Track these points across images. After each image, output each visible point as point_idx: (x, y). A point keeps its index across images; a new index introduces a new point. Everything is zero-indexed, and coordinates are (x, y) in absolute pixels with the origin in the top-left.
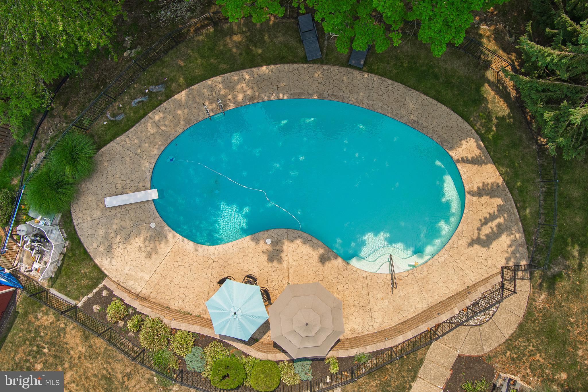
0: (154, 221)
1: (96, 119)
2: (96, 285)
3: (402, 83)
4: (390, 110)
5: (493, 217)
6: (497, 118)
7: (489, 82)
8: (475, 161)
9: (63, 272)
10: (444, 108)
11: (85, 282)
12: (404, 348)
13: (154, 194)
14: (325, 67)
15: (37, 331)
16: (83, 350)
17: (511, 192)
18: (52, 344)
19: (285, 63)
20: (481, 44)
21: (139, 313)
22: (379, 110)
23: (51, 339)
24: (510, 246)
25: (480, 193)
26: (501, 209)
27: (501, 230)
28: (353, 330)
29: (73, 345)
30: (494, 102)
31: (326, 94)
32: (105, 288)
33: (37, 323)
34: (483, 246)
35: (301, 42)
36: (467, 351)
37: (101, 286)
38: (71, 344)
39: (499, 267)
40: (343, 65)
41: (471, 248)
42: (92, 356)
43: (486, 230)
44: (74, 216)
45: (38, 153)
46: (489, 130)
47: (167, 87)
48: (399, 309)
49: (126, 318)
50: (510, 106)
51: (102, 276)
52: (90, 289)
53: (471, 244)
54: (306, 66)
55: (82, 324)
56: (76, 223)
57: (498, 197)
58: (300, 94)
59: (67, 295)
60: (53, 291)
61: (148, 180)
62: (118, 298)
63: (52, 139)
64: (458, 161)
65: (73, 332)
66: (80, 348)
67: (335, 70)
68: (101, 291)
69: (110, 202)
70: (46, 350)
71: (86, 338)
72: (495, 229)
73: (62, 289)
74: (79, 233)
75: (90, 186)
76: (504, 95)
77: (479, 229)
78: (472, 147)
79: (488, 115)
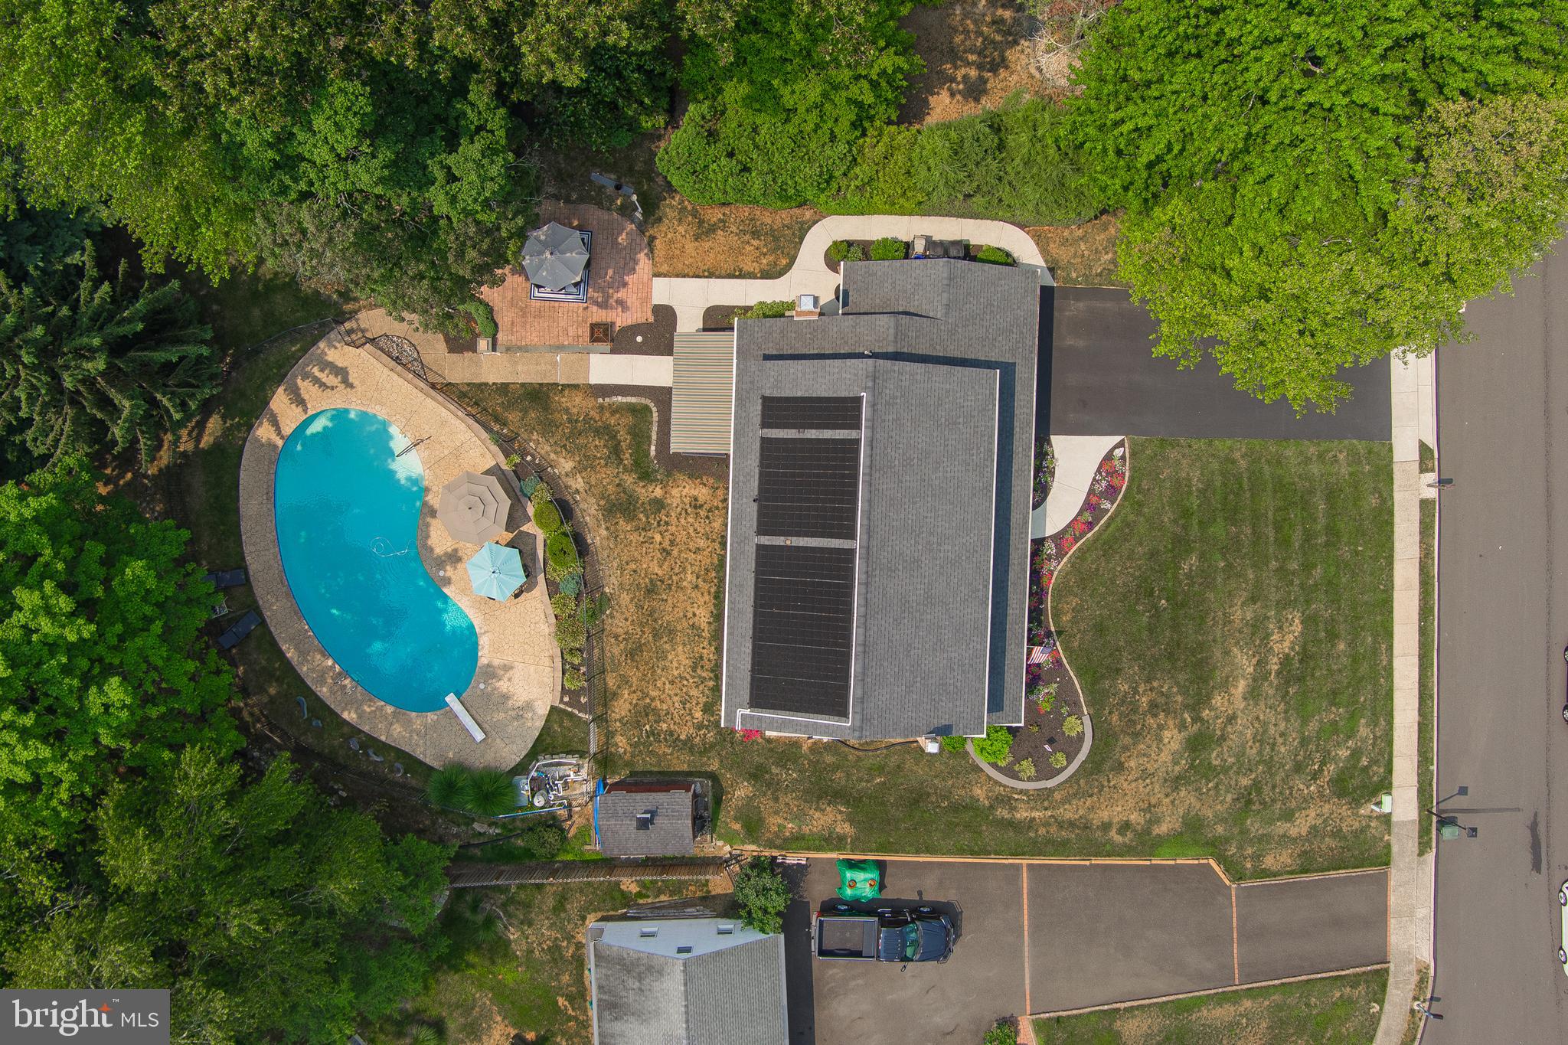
0: (477, 686)
1: (413, 788)
2: (565, 711)
3: (239, 526)
4: (269, 524)
5: (316, 381)
6: (225, 423)
7: (197, 446)
8: (275, 423)
9: (569, 748)
10: (242, 475)
11: (567, 723)
12: (468, 405)
13: (451, 699)
14: (261, 603)
15: (635, 745)
16: (626, 692)
17: (285, 375)
18: (638, 725)
19: (275, 641)
20: (167, 467)
21: (563, 658)
22: (274, 534)
23: (635, 728)
24: (336, 348)
25: (301, 402)
26: (306, 376)
27: (326, 365)
28: (483, 455)
29: (627, 703)
30: (213, 432)
31: (284, 589)
32: (561, 701)
33: (629, 749)
34: (347, 372)
35: (248, 636)
36: (442, 346)
37: (562, 706)
38: (627, 706)
39: (358, 351)
40: (251, 588)
41: (356, 383)
42: (625, 681)
43: (331, 380)
44: (513, 764)
45: (480, 833)
46: (240, 424)
47: (351, 737)
48: (444, 423)
49: (576, 668)
50: (209, 416)
51: (553, 708)
52: (571, 715)
53: (352, 386)
54: (268, 620)
55: (605, 705)
56: (518, 760)
57: (296, 384)
58: (296, 613)
59: (588, 735)
60: (593, 748)
61: (442, 711)
62: (563, 685)
63: (459, 826)
64: (282, 438)
65: (617, 710)
66: (626, 696)
67: (259, 591)
68: (566, 704)
69: (479, 736)
70: (647, 727)
71: (615, 694)
72: (326, 372)
73: (585, 741)
74: (524, 753)
75: (477, 763)
76: (201, 426)
77: (332, 388)
78: (264, 432)
79: (227, 432)
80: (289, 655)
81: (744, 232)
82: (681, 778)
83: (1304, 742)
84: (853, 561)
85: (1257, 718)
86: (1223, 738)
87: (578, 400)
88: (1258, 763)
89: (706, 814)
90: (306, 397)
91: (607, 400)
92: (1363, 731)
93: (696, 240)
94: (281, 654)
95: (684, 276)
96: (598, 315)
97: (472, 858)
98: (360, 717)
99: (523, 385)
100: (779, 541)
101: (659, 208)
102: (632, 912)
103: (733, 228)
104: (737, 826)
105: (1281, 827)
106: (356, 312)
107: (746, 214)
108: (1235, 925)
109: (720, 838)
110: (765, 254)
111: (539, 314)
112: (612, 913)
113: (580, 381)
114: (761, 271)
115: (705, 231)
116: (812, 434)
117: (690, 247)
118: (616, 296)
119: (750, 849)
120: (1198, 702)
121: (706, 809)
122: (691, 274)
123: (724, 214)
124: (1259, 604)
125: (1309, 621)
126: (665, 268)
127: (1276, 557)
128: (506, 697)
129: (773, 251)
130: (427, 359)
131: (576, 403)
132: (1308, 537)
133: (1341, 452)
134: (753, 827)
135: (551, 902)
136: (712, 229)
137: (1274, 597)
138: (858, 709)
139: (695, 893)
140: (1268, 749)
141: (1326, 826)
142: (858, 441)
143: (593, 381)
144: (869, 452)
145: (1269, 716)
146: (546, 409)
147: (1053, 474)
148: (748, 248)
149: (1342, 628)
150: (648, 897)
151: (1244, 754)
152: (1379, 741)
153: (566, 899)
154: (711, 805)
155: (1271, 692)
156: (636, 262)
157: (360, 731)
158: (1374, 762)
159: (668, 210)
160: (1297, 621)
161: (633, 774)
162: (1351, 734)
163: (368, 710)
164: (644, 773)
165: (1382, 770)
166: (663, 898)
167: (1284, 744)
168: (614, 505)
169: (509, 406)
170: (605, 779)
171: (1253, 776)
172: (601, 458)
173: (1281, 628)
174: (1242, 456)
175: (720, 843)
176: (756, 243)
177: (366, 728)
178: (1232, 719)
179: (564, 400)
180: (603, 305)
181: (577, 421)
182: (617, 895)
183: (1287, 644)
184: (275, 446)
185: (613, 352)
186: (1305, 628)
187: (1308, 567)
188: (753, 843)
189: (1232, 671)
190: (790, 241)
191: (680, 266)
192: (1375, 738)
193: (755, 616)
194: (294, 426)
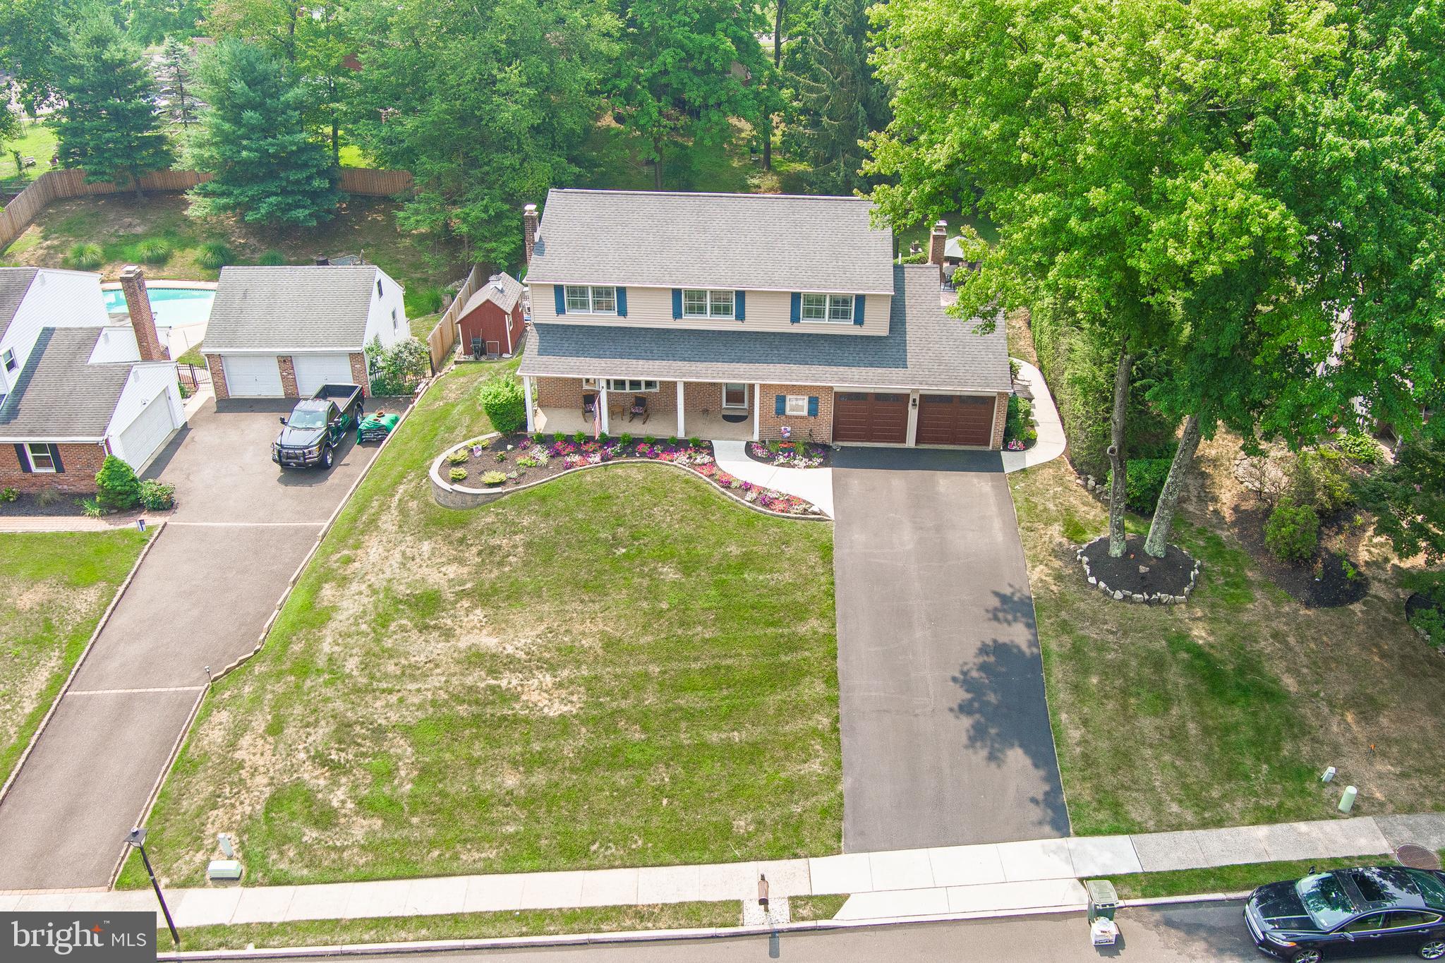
83: (379, 733)
85: (437, 666)
86: (424, 628)
88: (372, 677)
89: (483, 359)
92: (360, 829)
105: (260, 722)
108: (149, 690)
109: (459, 368)
120: (483, 596)
121: (487, 359)
124: (600, 652)
125: (564, 725)
127: (665, 672)
132: (690, 716)
133: (823, 764)
137: (606, 672)
140: (384, 685)
141: (232, 784)
145: (436, 681)
147: (788, 465)
149: (539, 778)
151: (391, 657)
152: (333, 856)
154: (491, 361)
155: (469, 681)
158: (306, 851)
160: (566, 709)
162: (365, 806)
165: (284, 866)
167: (387, 705)
171: (355, 673)
173: (560, 685)
174: (813, 628)
175: (453, 368)
178: (448, 634)
183: (535, 697)
186: (552, 721)
187: (642, 719)
189: (513, 626)
192: (342, 849)
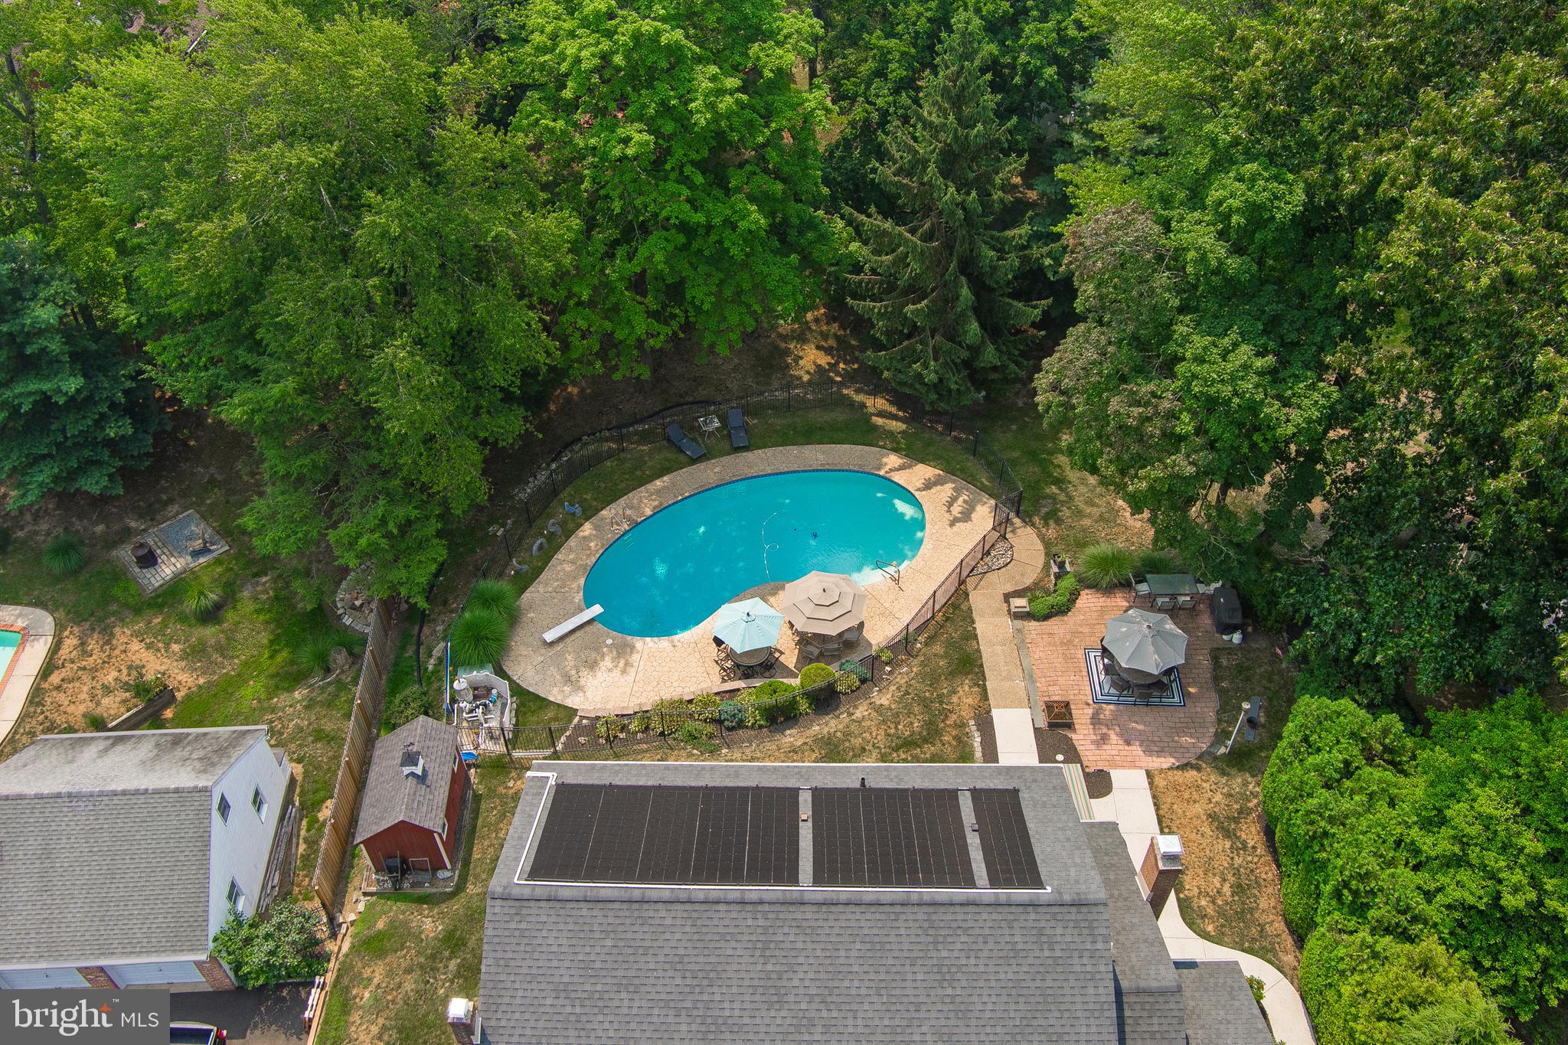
0: (608, 637)
2: (569, 722)
3: (793, 444)
4: (796, 465)
5: (953, 498)
6: (898, 433)
7: (872, 414)
8: (901, 468)
9: (520, 728)
10: (845, 446)
11: (555, 725)
12: (945, 611)
13: (597, 609)
14: (713, 462)
15: (516, 797)
17: (952, 474)
19: (672, 472)
20: (849, 398)
21: (637, 712)
22: (786, 469)
24: (990, 511)
25: (928, 486)
26: (958, 491)
27: (971, 504)
30: (888, 425)
31: (727, 478)
32: (583, 717)
33: (512, 791)
34: (965, 521)
35: (679, 450)
36: (1009, 586)
37: (576, 719)
39: (989, 525)
40: (729, 453)
41: (954, 528)
43: (956, 509)
44: (508, 668)
45: (431, 651)
46: (898, 443)
47: (563, 529)
49: (623, 728)
50: (904, 422)
51: (573, 711)
52: (564, 727)
53: (951, 525)
54: (694, 466)
56: (512, 673)
57: (946, 483)
58: (701, 486)
59: (537, 749)
60: (517, 753)
61: (582, 602)
62: (602, 716)
64: (888, 472)
67: (725, 460)
68: (580, 721)
69: (550, 636)
72: (964, 505)
73: (528, 744)
74: (524, 684)
75: (517, 638)
76: (894, 417)
77: (949, 511)
78: (893, 460)
79: (890, 434)
80: (658, 483)
81: (1237, 873)
82: (461, 854)
84: (779, 881)
87: (970, 701)
89: (406, 885)
90: (934, 490)
91: (974, 728)
93: (1210, 816)
94: (660, 475)
95: (1155, 804)
96: (1081, 716)
97: (403, 648)
98: (584, 537)
99: (979, 651)
100: (805, 811)
101: (1240, 770)
102: (293, 811)
103: (1238, 861)
104: (380, 925)
106: (1033, 525)
107: (1264, 876)
109: (370, 907)
110: (1213, 902)
111: (1068, 659)
112: (298, 790)
113: (992, 702)
114: (1188, 898)
115: (1225, 825)
116: (973, 841)
117: (1198, 809)
118: (1111, 733)
119: (341, 947)
121: (413, 885)
122: (1162, 812)
123: (1254, 847)
126: (1160, 782)
128: (592, 666)
129: (1221, 913)
130: (992, 577)
131: (964, 698)
134: (372, 946)
135: (328, 726)
136: (1228, 834)
138: (539, 893)
139: (299, 885)
142: (971, 883)
143: (995, 713)
144: (957, 899)
146: (952, 675)
148: (1217, 881)
150: (308, 830)
153: (329, 742)
154: (419, 891)
156: (1160, 753)
157: (568, 538)
159: (1239, 780)
161: (477, 798)
163: (592, 544)
164: (476, 812)
166: (302, 847)
168: (836, 746)
169: (950, 644)
170: (476, 766)
172: (896, 728)
175: (361, 907)
176: (1227, 889)
177: (572, 542)
179: (966, 688)
180: (1095, 720)
181: (941, 703)
182: (322, 794)
184: (879, 469)
185: (1037, 731)
188: (353, 947)
190: (1242, 937)
191: (1169, 800)
193: (692, 788)
194: (901, 482)
